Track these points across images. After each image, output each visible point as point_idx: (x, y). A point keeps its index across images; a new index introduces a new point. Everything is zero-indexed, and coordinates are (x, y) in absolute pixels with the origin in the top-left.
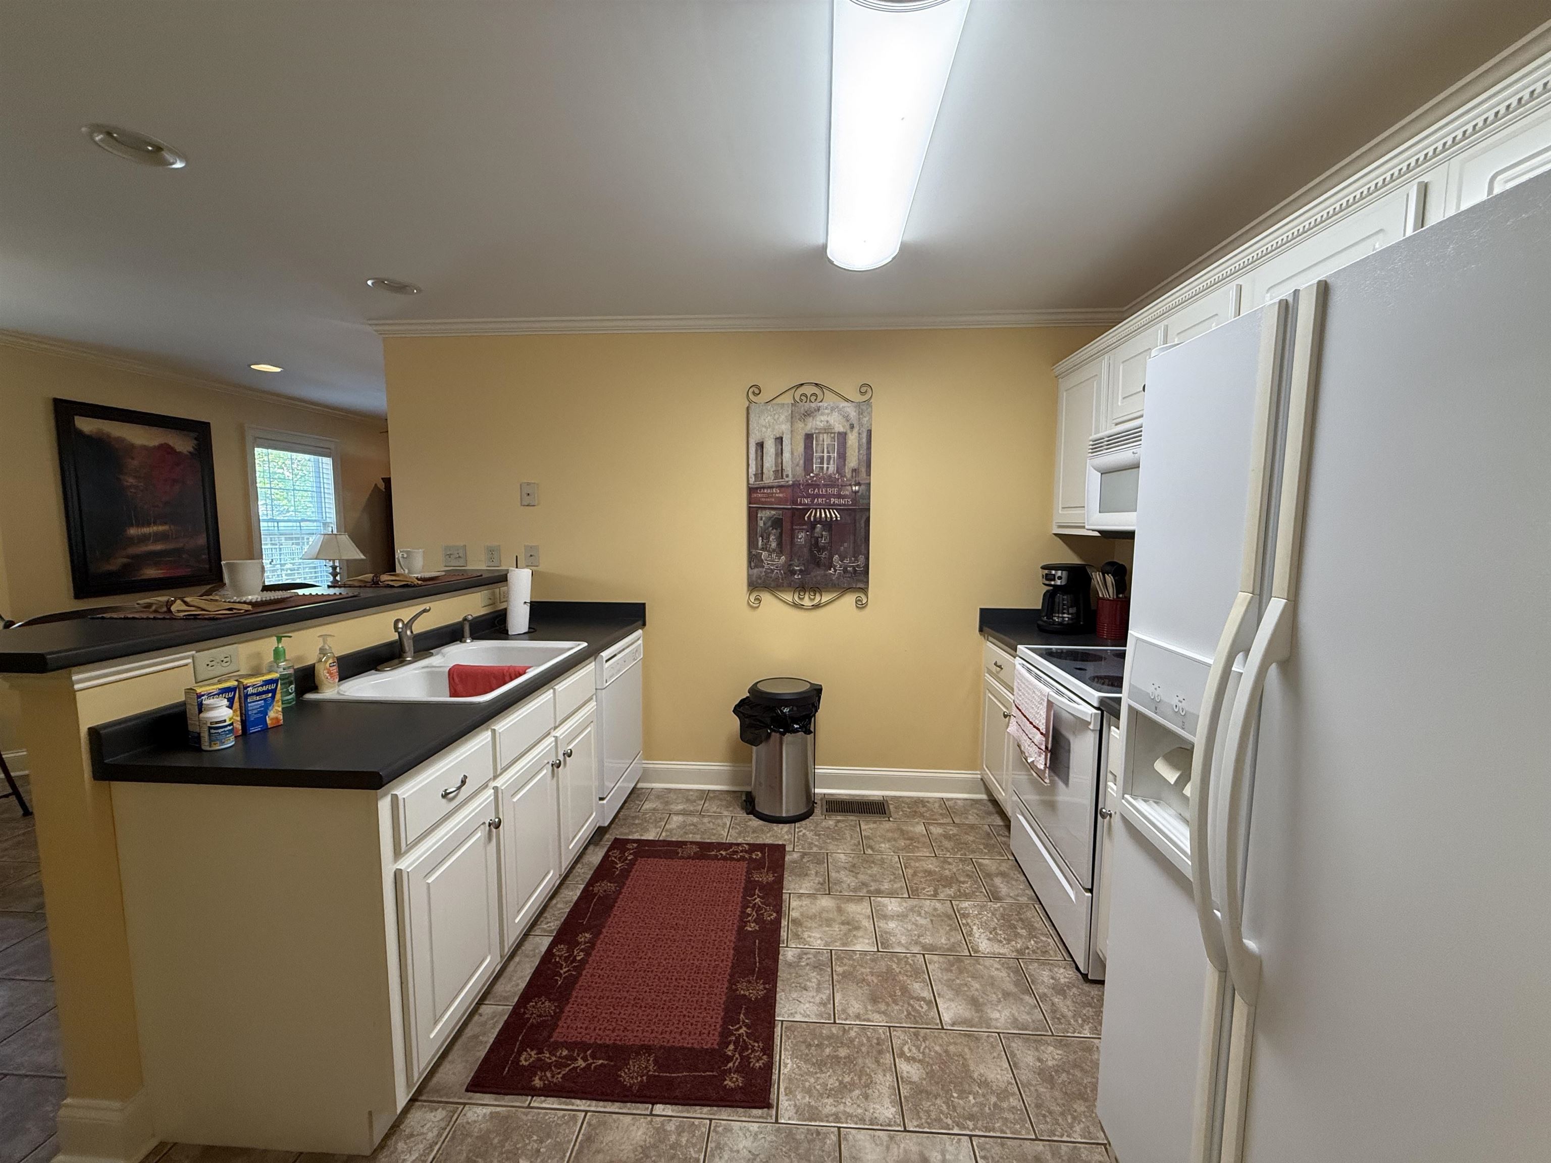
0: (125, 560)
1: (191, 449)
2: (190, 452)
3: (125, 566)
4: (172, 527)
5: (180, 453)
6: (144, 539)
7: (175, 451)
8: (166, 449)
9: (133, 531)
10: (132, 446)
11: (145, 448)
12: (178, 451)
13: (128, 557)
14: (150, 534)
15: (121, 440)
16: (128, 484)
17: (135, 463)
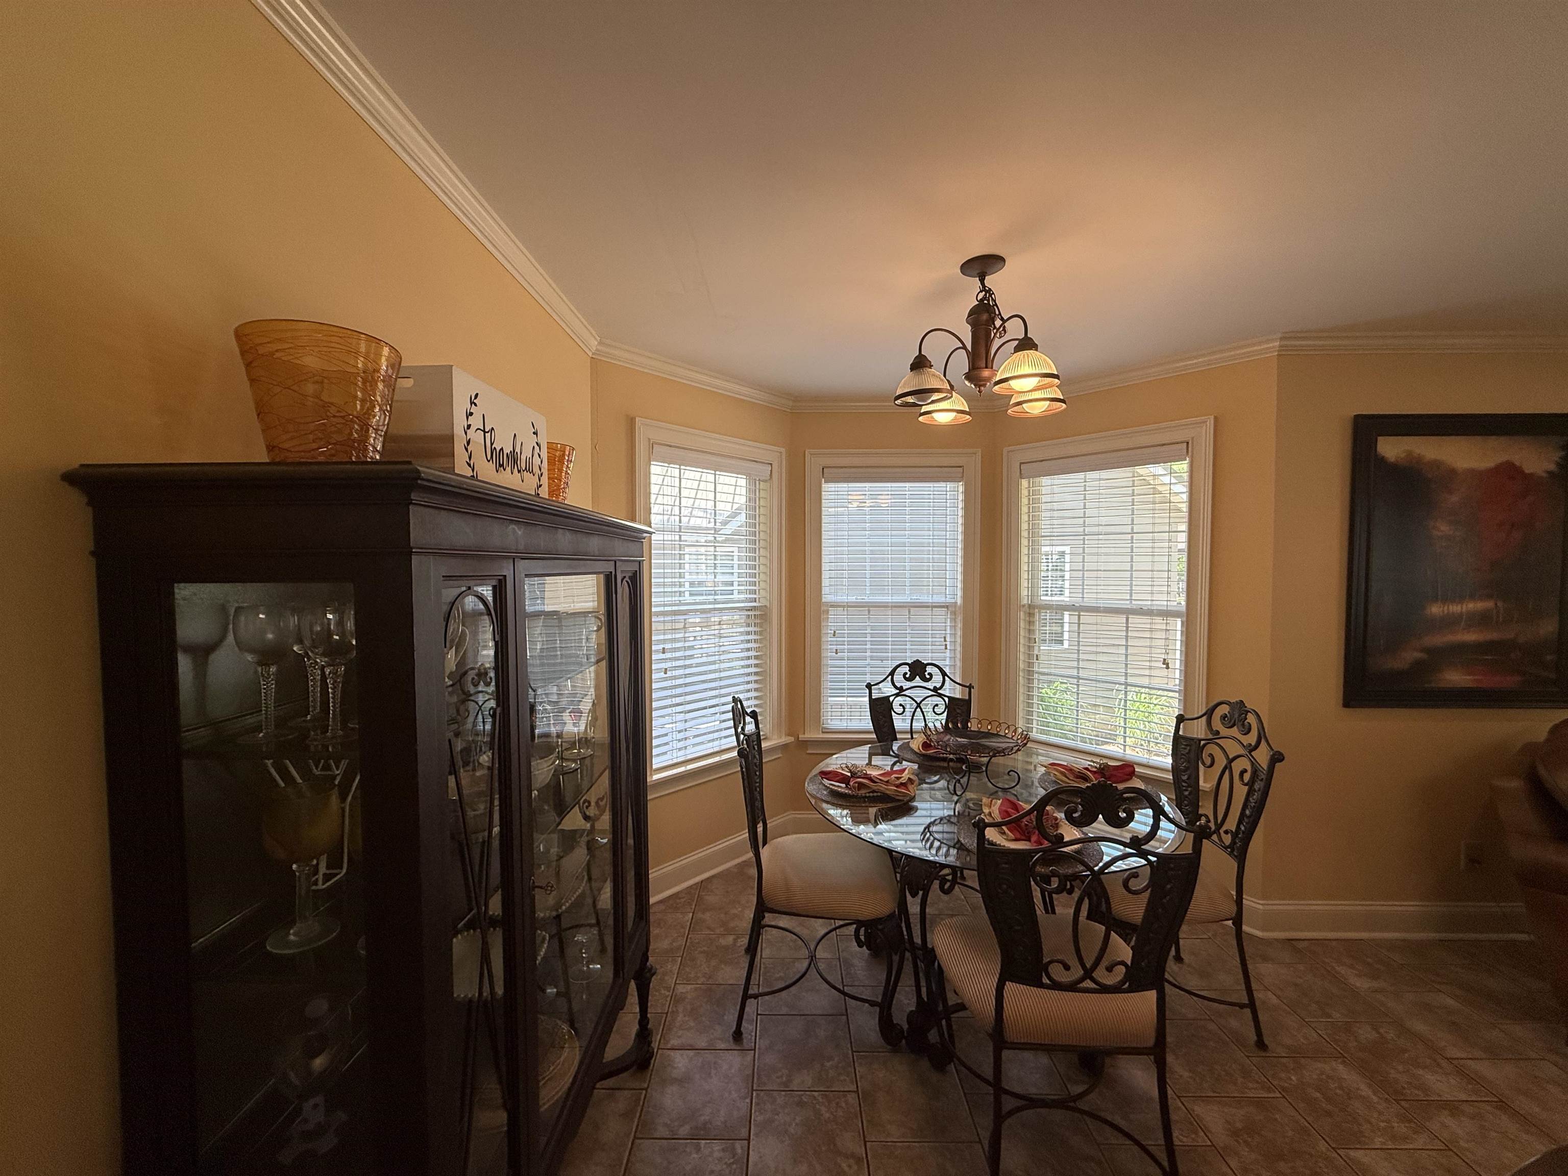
0: (1418, 655)
1: (1552, 467)
2: (1548, 472)
3: (1418, 663)
4: (1500, 604)
5: (1532, 475)
6: (1450, 622)
7: (1522, 472)
8: (1509, 471)
9: (1436, 610)
10: (1453, 472)
11: (1472, 472)
12: (1527, 471)
13: (1423, 650)
14: (1461, 615)
15: (1437, 464)
16: (1440, 534)
17: (1454, 499)
